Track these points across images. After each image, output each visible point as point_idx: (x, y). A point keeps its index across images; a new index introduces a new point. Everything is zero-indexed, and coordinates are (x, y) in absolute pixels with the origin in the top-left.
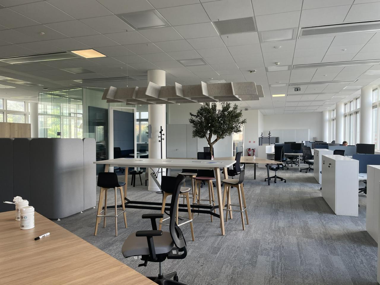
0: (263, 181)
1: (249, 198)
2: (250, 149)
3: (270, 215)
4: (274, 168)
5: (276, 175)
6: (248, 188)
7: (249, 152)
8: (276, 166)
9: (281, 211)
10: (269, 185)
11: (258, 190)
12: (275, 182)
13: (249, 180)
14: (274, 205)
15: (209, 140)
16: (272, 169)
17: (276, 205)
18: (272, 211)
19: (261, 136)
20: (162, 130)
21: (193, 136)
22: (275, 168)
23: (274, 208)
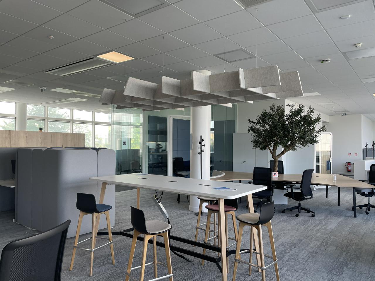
0: (349, 210)
1: (310, 237)
2: (349, 163)
3: (328, 273)
4: (366, 193)
5: (369, 203)
6: (321, 219)
7: (349, 167)
8: (369, 191)
9: (350, 268)
10: (355, 216)
11: (333, 223)
12: (367, 213)
13: (329, 206)
14: (344, 254)
15: (273, 153)
16: (363, 194)
17: (349, 254)
18: (335, 266)
19: (366, 148)
20: (203, 140)
21: (254, 147)
22: (368, 193)
23: (341, 259)
